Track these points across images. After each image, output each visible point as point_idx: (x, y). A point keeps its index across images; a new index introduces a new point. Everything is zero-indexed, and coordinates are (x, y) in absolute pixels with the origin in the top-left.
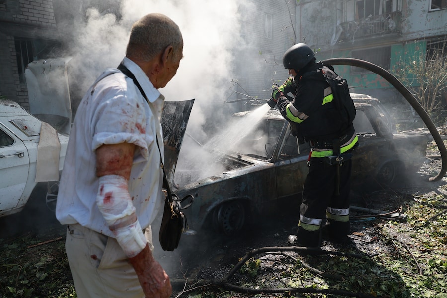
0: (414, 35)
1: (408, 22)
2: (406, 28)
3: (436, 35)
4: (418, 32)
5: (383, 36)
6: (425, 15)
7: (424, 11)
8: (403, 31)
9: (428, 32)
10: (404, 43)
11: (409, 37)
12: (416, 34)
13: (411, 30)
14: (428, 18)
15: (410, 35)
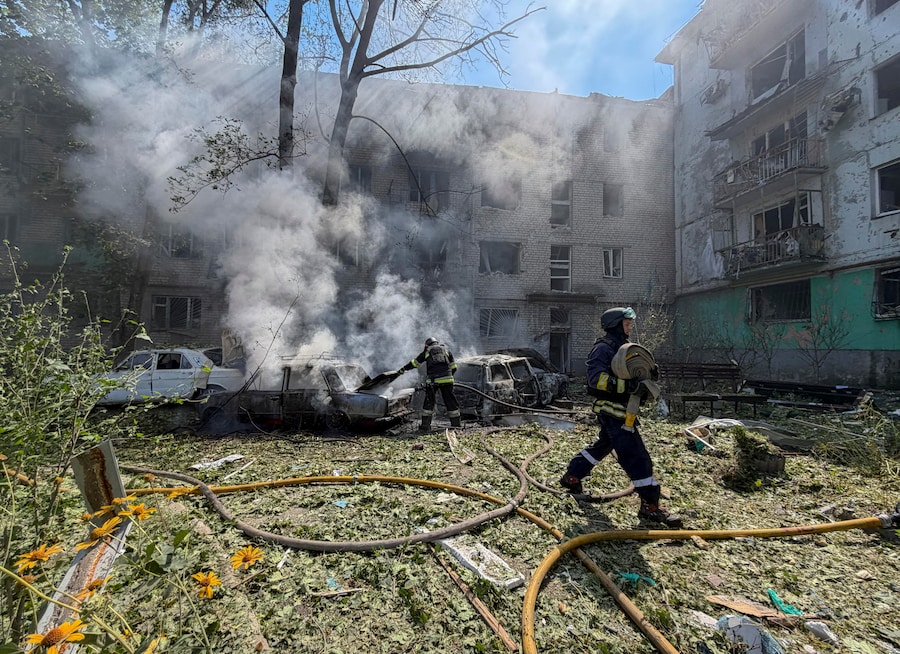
0: (849, 258)
1: (836, 238)
2: (834, 249)
3: (892, 256)
4: (855, 253)
5: (778, 265)
6: (866, 224)
7: (863, 218)
8: (827, 253)
9: (876, 252)
10: (832, 272)
11: (841, 262)
12: (853, 257)
13: (842, 252)
14: (873, 228)
15: (842, 260)
